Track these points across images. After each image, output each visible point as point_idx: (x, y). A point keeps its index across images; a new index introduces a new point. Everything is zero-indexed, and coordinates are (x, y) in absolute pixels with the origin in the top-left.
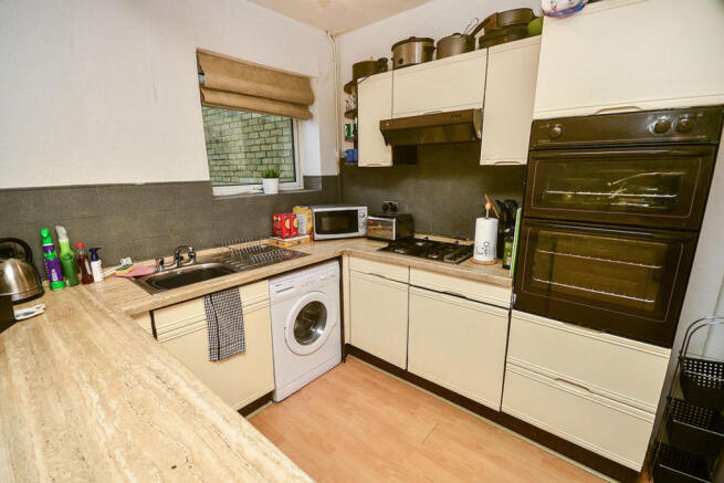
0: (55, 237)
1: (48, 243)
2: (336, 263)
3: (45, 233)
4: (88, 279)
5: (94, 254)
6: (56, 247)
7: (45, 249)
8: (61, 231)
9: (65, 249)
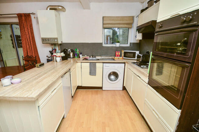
0: (77, 50)
1: (76, 51)
2: (124, 64)
3: (76, 49)
4: (80, 57)
5: (81, 54)
6: (77, 51)
7: (76, 52)
8: (78, 49)
9: (78, 52)
